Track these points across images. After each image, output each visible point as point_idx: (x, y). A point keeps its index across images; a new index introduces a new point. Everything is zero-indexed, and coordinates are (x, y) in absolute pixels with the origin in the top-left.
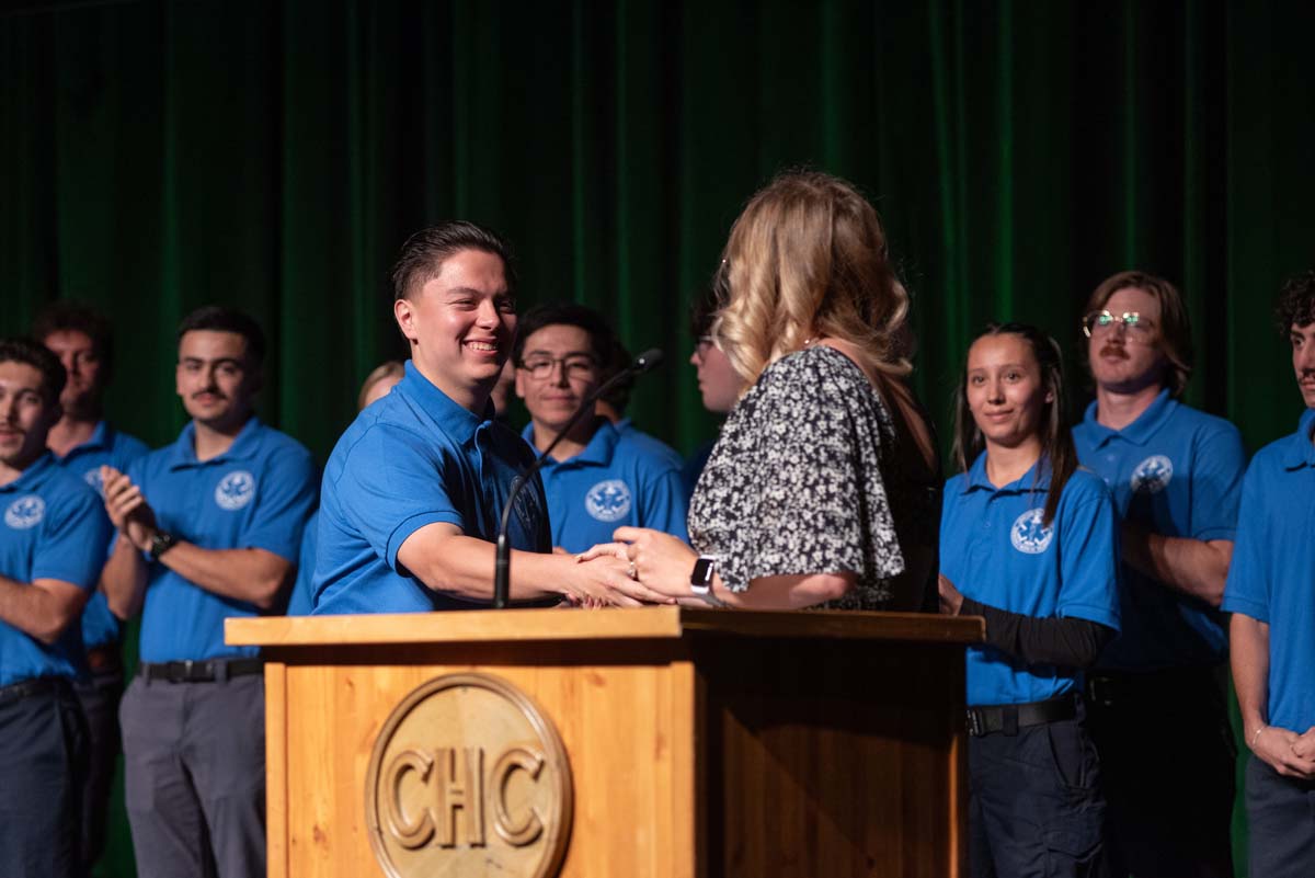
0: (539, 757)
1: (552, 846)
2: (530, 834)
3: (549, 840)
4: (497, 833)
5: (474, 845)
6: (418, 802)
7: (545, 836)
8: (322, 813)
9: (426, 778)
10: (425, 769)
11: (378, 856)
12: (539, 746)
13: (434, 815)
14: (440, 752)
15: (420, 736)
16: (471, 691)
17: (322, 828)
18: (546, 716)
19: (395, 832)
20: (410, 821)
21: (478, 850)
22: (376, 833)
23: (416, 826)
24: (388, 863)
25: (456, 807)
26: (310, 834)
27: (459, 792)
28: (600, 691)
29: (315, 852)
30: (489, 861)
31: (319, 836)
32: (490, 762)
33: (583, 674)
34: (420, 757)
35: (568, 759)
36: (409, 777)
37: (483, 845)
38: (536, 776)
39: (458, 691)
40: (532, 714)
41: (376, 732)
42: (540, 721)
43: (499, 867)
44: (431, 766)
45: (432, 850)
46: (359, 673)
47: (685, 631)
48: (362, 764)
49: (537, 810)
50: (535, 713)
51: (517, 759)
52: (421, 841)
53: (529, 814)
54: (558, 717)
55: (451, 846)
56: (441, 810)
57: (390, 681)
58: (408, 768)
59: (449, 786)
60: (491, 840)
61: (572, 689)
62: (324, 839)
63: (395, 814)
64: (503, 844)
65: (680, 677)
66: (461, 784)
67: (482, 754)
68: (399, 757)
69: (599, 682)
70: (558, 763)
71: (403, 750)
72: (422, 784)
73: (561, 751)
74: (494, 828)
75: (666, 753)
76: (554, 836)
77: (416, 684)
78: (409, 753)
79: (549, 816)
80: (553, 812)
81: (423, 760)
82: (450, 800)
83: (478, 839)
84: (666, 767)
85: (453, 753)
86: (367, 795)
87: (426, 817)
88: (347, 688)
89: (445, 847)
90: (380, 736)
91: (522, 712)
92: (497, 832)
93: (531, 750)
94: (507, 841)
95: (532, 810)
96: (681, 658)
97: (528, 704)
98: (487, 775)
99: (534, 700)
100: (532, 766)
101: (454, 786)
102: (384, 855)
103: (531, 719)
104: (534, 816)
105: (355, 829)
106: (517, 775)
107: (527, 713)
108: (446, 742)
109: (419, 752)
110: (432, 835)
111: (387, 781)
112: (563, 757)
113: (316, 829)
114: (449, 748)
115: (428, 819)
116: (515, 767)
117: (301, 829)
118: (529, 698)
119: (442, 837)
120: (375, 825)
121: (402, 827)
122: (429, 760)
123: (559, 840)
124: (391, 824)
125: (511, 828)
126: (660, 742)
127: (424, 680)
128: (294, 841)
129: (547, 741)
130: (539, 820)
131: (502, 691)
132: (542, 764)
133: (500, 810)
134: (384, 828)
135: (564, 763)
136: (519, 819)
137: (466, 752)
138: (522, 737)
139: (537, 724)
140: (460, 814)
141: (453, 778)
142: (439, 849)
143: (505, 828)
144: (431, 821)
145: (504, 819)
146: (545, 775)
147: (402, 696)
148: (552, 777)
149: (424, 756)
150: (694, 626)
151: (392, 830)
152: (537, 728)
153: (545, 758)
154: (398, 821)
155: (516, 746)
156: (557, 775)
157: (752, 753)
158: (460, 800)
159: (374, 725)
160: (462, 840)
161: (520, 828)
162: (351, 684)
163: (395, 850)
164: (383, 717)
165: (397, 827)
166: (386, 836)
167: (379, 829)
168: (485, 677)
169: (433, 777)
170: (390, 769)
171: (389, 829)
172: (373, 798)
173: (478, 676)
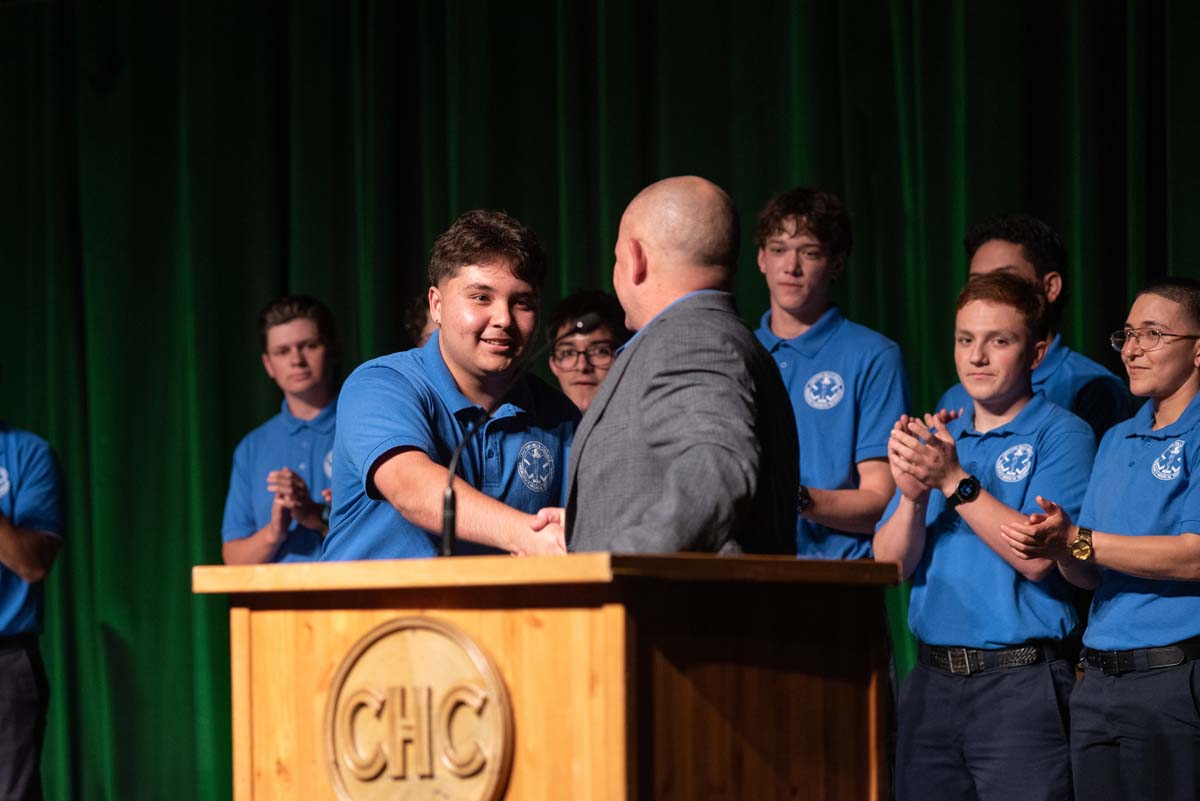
0: (482, 694)
1: (495, 779)
2: (474, 766)
3: (492, 772)
4: (445, 767)
5: (423, 777)
6: (371, 737)
7: (488, 768)
8: (284, 748)
9: (379, 714)
10: (378, 706)
11: (336, 789)
12: (482, 684)
13: (386, 749)
14: (392, 690)
15: (373, 676)
16: (420, 634)
17: (284, 762)
18: (488, 655)
19: (350, 764)
20: (364, 754)
21: (427, 782)
22: (333, 767)
23: (371, 760)
24: (344, 792)
25: (407, 742)
26: (273, 767)
27: (408, 728)
28: (539, 633)
29: (278, 784)
30: (437, 792)
31: (281, 769)
32: (437, 699)
33: (522, 617)
34: (373, 696)
35: (508, 696)
36: (363, 714)
37: (431, 776)
38: (480, 712)
39: (408, 634)
40: (475, 653)
41: (333, 673)
42: (484, 661)
43: (446, 797)
44: (383, 704)
45: (384, 782)
46: (317, 617)
47: (616, 577)
48: (320, 702)
49: (482, 744)
50: (480, 653)
51: (462, 696)
52: (376, 773)
53: (475, 748)
54: (501, 657)
55: (402, 777)
56: (392, 745)
57: (345, 624)
58: (361, 705)
59: (400, 722)
60: (438, 772)
61: (512, 631)
62: (286, 773)
63: (350, 748)
64: (449, 775)
65: (612, 617)
66: (411, 720)
67: (430, 693)
68: (354, 695)
69: (537, 624)
70: (500, 700)
71: (357, 688)
72: (374, 721)
73: (503, 690)
74: (442, 764)
75: (600, 690)
76: (497, 768)
77: (369, 627)
78: (363, 691)
79: (491, 751)
80: (496, 746)
81: (376, 698)
82: (401, 735)
83: (426, 770)
84: (599, 701)
85: (403, 693)
86: (325, 730)
87: (378, 752)
88: (306, 631)
89: (397, 779)
90: (336, 677)
91: (465, 652)
92: (444, 764)
93: (475, 688)
94: (451, 772)
95: (476, 744)
96: (612, 601)
97: (473, 645)
98: (435, 711)
99: (477, 641)
100: (476, 703)
101: (405, 722)
102: (340, 786)
103: (476, 660)
104: (478, 749)
105: (314, 762)
106: (462, 712)
107: (471, 653)
108: (397, 682)
109: (373, 691)
110: (384, 768)
111: (343, 718)
112: (504, 695)
113: (279, 763)
114: (400, 686)
115: (380, 754)
116: (459, 704)
117: (265, 763)
118: (472, 639)
119: (394, 769)
120: (331, 758)
121: (357, 761)
122: (381, 698)
123: (501, 771)
124: (347, 758)
125: (457, 761)
126: (593, 680)
127: (378, 623)
128: (259, 775)
129: (489, 679)
130: (482, 752)
131: (448, 633)
132: (485, 701)
133: (447, 745)
134: (340, 762)
135: (505, 699)
136: (464, 752)
137: (416, 691)
138: (466, 675)
139: (481, 664)
140: (411, 749)
141: (403, 714)
142: (391, 780)
143: (451, 760)
144: (383, 755)
145: (451, 752)
146: (488, 711)
147: (355, 638)
148: (494, 713)
149: (377, 693)
150: (624, 571)
151: (348, 763)
152: (480, 667)
153: (488, 695)
154: (354, 754)
155: (462, 685)
156: (499, 711)
157: (680, 689)
158: (410, 735)
159: (332, 666)
160: (412, 772)
161: (466, 760)
162: (309, 627)
163: (351, 782)
164: (338, 658)
165: (353, 760)
166: (343, 769)
167: (336, 764)
168: (433, 620)
169: (386, 715)
170: (345, 708)
171: (345, 763)
172: (329, 735)
173: (426, 619)
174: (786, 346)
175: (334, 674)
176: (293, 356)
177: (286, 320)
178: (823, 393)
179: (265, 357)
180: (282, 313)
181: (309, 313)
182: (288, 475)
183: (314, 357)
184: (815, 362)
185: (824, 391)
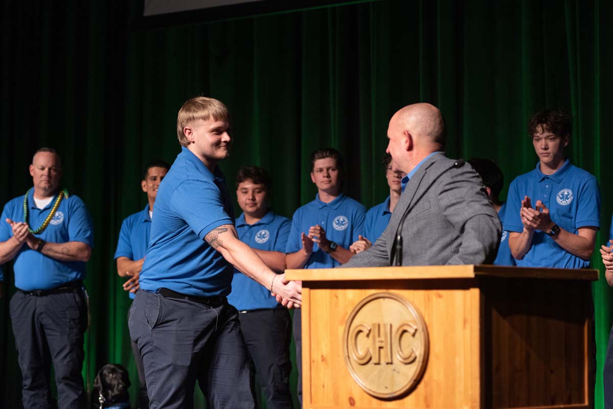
0: (415, 327)
1: (421, 364)
2: (411, 359)
3: (419, 362)
4: (398, 359)
5: (388, 364)
6: (364, 345)
7: (417, 360)
8: (325, 349)
9: (368, 335)
10: (368, 332)
11: (348, 368)
12: (415, 322)
13: (371, 351)
14: (374, 325)
15: (365, 318)
16: (387, 300)
17: (325, 356)
18: (417, 310)
19: (355, 358)
20: (361, 353)
21: (390, 365)
22: (347, 358)
23: (364, 355)
24: (352, 370)
25: (381, 348)
26: (320, 358)
27: (382, 342)
28: (440, 300)
29: (322, 366)
30: (394, 370)
31: (323, 359)
32: (394, 330)
33: (433, 293)
34: (365, 327)
35: (427, 328)
36: (361, 335)
37: (391, 363)
38: (414, 335)
39: (381, 300)
40: (412, 309)
42: (416, 312)
43: (398, 372)
44: (370, 331)
45: (370, 366)
46: (340, 292)
47: (476, 275)
48: (341, 330)
49: (414, 349)
50: (414, 309)
51: (406, 328)
52: (366, 362)
53: (411, 351)
54: (422, 310)
55: (378, 364)
56: (374, 349)
57: (353, 295)
58: (360, 331)
59: (377, 339)
60: (395, 361)
61: (429, 299)
62: (326, 361)
63: (355, 350)
64: (399, 363)
65: (474, 294)
66: (383, 338)
67: (391, 326)
68: (357, 327)
69: (440, 296)
70: (423, 330)
71: (358, 324)
72: (366, 338)
73: (424, 325)
74: (396, 357)
75: (468, 326)
76: (421, 360)
77: (364, 297)
78: (361, 325)
79: (419, 352)
80: (421, 350)
81: (367, 328)
82: (378, 345)
83: (390, 361)
84: (468, 332)
85: (379, 325)
86: (343, 343)
87: (368, 352)
88: (335, 298)
89: (376, 364)
91: (407, 308)
92: (397, 358)
93: (411, 324)
94: (401, 361)
95: (412, 349)
96: (474, 286)
97: (411, 305)
98: (393, 334)
99: (413, 304)
100: (412, 331)
101: (380, 339)
102: (351, 367)
103: (412, 312)
104: (413, 352)
105: (338, 356)
106: (405, 335)
107: (410, 309)
108: (376, 321)
109: (365, 325)
110: (370, 359)
111: (351, 337)
112: (425, 327)
113: (322, 356)
114: (377, 323)
115: (369, 353)
116: (405, 331)
117: (317, 357)
118: (410, 303)
119: (375, 360)
120: (347, 355)
121: (358, 356)
122: (369, 328)
123: (423, 361)
124: (353, 354)
125: (403, 356)
126: (465, 321)
127: (367, 295)
128: (313, 361)
129: (418, 321)
130: (415, 353)
131: (400, 300)
132: (416, 330)
133: (399, 349)
134: (350, 356)
135: (425, 329)
136: (406, 353)
137: (385, 325)
138: (408, 319)
139: (414, 314)
140: (382, 351)
141: (379, 336)
142: (373, 365)
143: (401, 357)
144: (370, 353)
145: (400, 353)
146: (417, 335)
147: (358, 302)
148: (420, 336)
149: (367, 326)
150: (480, 273)
151: (354, 357)
152: (414, 315)
153: (418, 328)
154: (356, 353)
155: (406, 323)
156: (422, 334)
157: (503, 326)
158: (382, 345)
159: (346, 314)
160: (383, 362)
161: (408, 356)
162: (337, 297)
163: (355, 365)
164: (350, 310)
165: (355, 355)
166: (351, 359)
167: (348, 357)
168: (392, 294)
169: (371, 335)
170: (353, 332)
171: (353, 357)
172: (346, 344)
173: (389, 294)
174: (548, 178)
175: (348, 317)
176: (325, 173)
177: (323, 157)
178: (564, 199)
179: (312, 174)
180: (322, 154)
181: (333, 156)
182: (319, 228)
183: (333, 174)
184: (561, 184)
185: (564, 197)
